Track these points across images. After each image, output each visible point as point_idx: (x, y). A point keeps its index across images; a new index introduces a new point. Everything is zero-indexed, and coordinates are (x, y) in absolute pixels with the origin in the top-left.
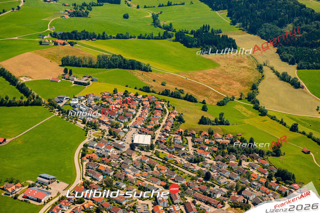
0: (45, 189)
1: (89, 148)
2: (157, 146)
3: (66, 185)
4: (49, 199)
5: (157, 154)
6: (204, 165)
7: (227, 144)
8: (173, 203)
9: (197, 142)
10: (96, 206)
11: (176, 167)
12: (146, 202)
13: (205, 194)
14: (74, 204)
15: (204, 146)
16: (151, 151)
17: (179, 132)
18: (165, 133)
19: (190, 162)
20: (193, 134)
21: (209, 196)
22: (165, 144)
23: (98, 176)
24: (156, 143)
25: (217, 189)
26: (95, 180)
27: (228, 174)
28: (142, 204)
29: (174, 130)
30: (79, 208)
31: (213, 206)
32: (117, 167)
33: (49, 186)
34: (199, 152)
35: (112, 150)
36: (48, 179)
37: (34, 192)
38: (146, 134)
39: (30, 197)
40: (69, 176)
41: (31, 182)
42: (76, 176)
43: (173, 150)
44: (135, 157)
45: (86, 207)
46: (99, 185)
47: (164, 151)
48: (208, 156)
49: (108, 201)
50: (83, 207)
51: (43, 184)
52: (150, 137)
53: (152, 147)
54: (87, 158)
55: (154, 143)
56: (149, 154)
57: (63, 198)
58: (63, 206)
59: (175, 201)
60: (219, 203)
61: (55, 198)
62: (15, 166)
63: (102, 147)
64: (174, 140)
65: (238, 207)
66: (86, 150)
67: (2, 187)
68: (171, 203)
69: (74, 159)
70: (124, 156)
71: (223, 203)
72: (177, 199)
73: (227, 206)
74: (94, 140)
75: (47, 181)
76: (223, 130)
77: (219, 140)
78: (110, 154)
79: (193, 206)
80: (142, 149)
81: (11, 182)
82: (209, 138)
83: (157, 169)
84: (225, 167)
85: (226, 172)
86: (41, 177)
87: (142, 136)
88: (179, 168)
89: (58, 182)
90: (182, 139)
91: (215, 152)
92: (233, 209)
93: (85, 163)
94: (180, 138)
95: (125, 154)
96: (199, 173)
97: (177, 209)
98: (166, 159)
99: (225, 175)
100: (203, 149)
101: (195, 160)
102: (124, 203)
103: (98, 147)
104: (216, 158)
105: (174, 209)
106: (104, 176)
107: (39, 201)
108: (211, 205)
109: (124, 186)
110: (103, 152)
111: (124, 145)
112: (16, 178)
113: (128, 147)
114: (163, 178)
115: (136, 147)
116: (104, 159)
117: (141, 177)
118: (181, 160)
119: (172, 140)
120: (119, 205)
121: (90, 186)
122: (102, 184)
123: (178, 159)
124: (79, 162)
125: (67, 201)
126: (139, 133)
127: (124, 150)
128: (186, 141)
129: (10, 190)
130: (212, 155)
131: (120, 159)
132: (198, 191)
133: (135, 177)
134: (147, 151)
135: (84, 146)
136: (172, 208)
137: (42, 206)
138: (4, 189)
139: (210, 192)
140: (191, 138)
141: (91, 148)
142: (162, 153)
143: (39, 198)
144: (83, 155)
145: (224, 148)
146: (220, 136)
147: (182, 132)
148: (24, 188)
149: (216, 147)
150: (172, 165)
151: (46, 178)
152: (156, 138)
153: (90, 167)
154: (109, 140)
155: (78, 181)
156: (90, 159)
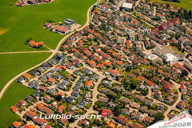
0: (68, 27)
1: (96, 7)
2: (135, 10)
3: (80, 26)
4: (69, 32)
5: (134, 14)
6: (160, 22)
7: (176, 12)
8: (138, 40)
9: (159, 10)
10: (95, 37)
11: (144, 22)
12: (123, 38)
13: (157, 37)
14: (82, 36)
15: (162, 12)
16: (131, 12)
17: (149, 3)
18: (141, 3)
19: (153, 20)
20: (157, 5)
21: (159, 38)
22: (140, 9)
23: (99, 22)
24: (135, 8)
25: (165, 35)
26: (97, 24)
27: (173, 28)
28: (121, 39)
29: (147, 2)
30: (85, 38)
31: (161, 44)
32: (110, 18)
33: (71, 26)
34: (159, 15)
35: (109, 10)
36: (71, 22)
37: (62, 28)
38: (130, 3)
39: (59, 30)
40: (83, 21)
41: (61, 23)
42: (86, 22)
43: (144, 13)
44: (121, 14)
45: (89, 38)
46: (98, 27)
47: (139, 13)
48: (163, 17)
49: (102, 36)
50: (87, 37)
51: (67, 24)
52: (132, 4)
53: (132, 10)
54: (94, 13)
55: (134, 8)
56: (130, 13)
57: (77, 32)
58: (76, 36)
59: (139, 39)
60: (164, 42)
61: (73, 32)
62: (54, 14)
63: (104, 7)
64: (146, 8)
65: (174, 46)
66: (95, 9)
67: (44, 24)
68: (137, 40)
69: (87, 13)
70: (115, 13)
71: (166, 43)
72: (140, 38)
73: (168, 44)
74: (100, 4)
75: (70, 23)
76: (175, 5)
77: (172, 10)
78: (107, 12)
79: (149, 42)
80: (126, 11)
81: (50, 22)
82: (166, 8)
83: (133, 22)
84: (172, 24)
85: (172, 27)
86: (66, 20)
87: (128, 4)
88: (146, 23)
89: (76, 24)
90: (150, 7)
91: (168, 16)
92: (172, 46)
93: (92, 15)
94: (149, 7)
95: (116, 12)
96: (156, 26)
97: (139, 43)
98: (139, 17)
99: (171, 28)
100: (162, 14)
101: (155, 19)
102: (110, 37)
103: (102, 7)
104: (168, 19)
105: (138, 43)
106: (102, 22)
107: (64, 33)
108: (159, 43)
109: (112, 29)
110: (104, 10)
111: (116, 8)
112: (53, 20)
113: (118, 9)
114: (135, 27)
115: (123, 10)
116: (103, 14)
117: (123, 25)
118: (147, 18)
119: (145, 7)
120: (108, 38)
121: (93, 27)
122: (100, 27)
123: (146, 18)
124: (89, 14)
125: (79, 34)
126: (126, 2)
127: (116, 10)
128: (152, 9)
129: (48, 26)
130: (166, 17)
131: (113, 15)
132: (154, 35)
133: (119, 25)
134: (129, 12)
135: (94, 6)
136: (137, 42)
137: (65, 36)
138: (46, 25)
139: (160, 36)
140: (156, 7)
141: (98, 8)
142: (138, 13)
143: (64, 31)
144: (92, 11)
145: (173, 14)
146: (173, 8)
147: (151, 4)
148: (56, 26)
149: (169, 13)
150: (142, 20)
151: (69, 21)
152: (136, 6)
153: (95, 17)
154: (108, 4)
155: (87, 24)
156: (96, 13)
